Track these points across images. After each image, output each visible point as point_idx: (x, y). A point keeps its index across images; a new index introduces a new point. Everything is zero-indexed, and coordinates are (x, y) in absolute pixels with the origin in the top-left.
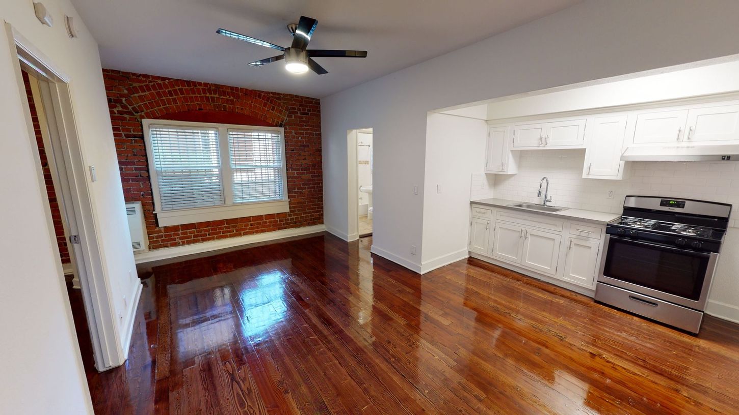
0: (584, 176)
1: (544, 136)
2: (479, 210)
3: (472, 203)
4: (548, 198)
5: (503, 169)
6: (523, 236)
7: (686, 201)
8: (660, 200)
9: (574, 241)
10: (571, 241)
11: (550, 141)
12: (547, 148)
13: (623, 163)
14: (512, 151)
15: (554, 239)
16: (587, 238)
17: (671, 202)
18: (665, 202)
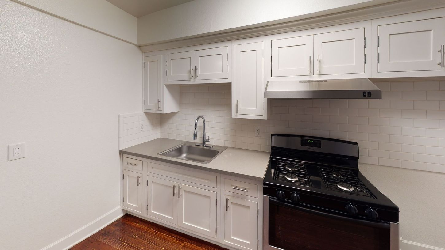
0: (233, 116)
1: (193, 68)
2: (130, 161)
3: (122, 153)
4: (207, 138)
5: (159, 108)
6: (176, 193)
7: (322, 141)
8: (299, 139)
9: (231, 200)
10: (227, 200)
11: (199, 73)
12: (197, 82)
13: (265, 100)
14: (167, 86)
15: (209, 197)
16: (244, 197)
17: (309, 141)
18: (305, 140)
